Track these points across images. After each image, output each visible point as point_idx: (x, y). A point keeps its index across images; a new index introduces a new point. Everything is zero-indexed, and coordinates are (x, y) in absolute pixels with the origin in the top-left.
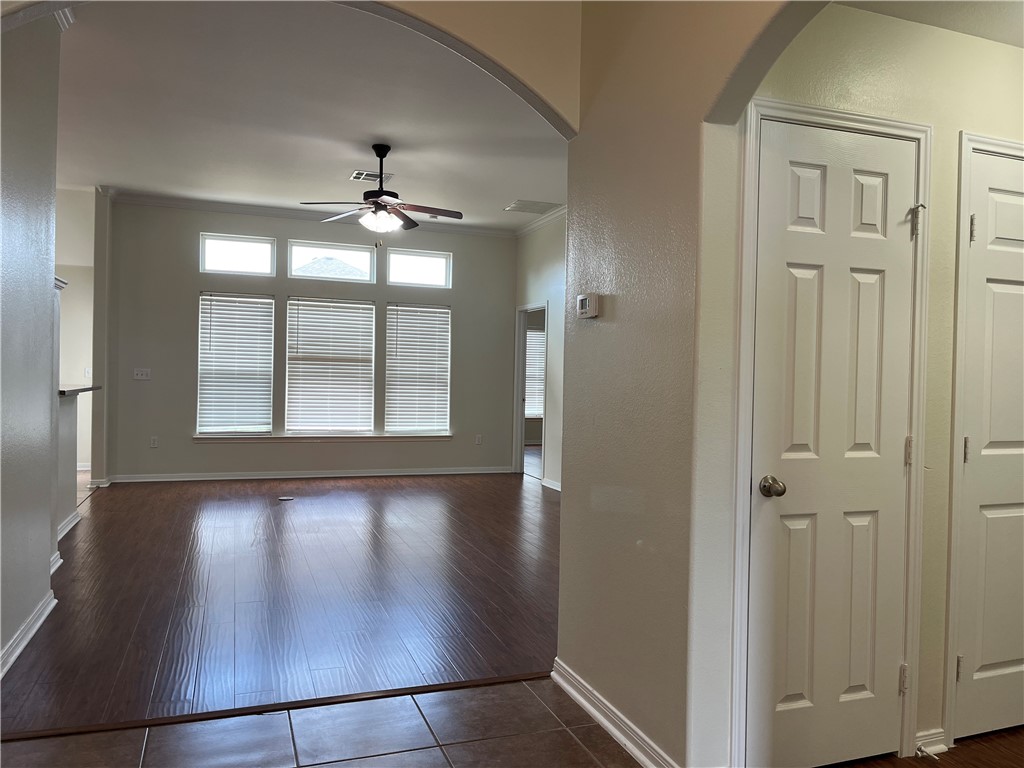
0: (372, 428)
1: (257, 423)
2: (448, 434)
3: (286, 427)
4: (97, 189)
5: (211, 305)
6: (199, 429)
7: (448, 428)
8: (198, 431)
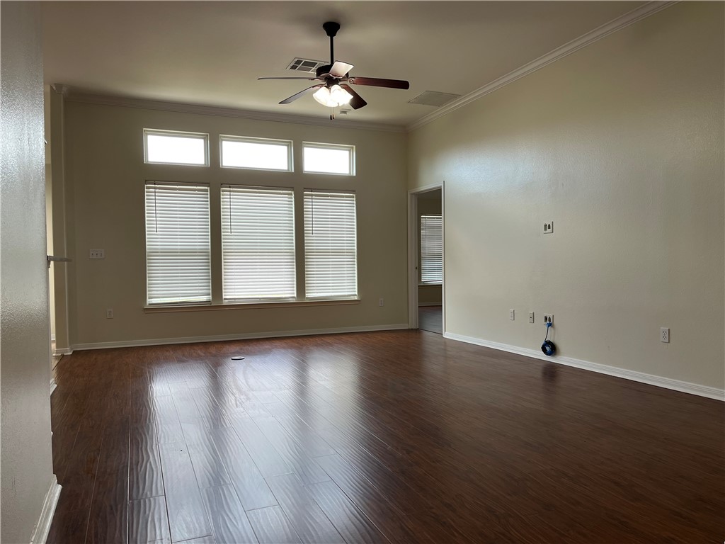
0: (295, 295)
1: (198, 294)
2: (356, 298)
3: (224, 297)
4: (51, 87)
5: (155, 192)
6: (149, 301)
7: (356, 293)
8: (148, 303)
